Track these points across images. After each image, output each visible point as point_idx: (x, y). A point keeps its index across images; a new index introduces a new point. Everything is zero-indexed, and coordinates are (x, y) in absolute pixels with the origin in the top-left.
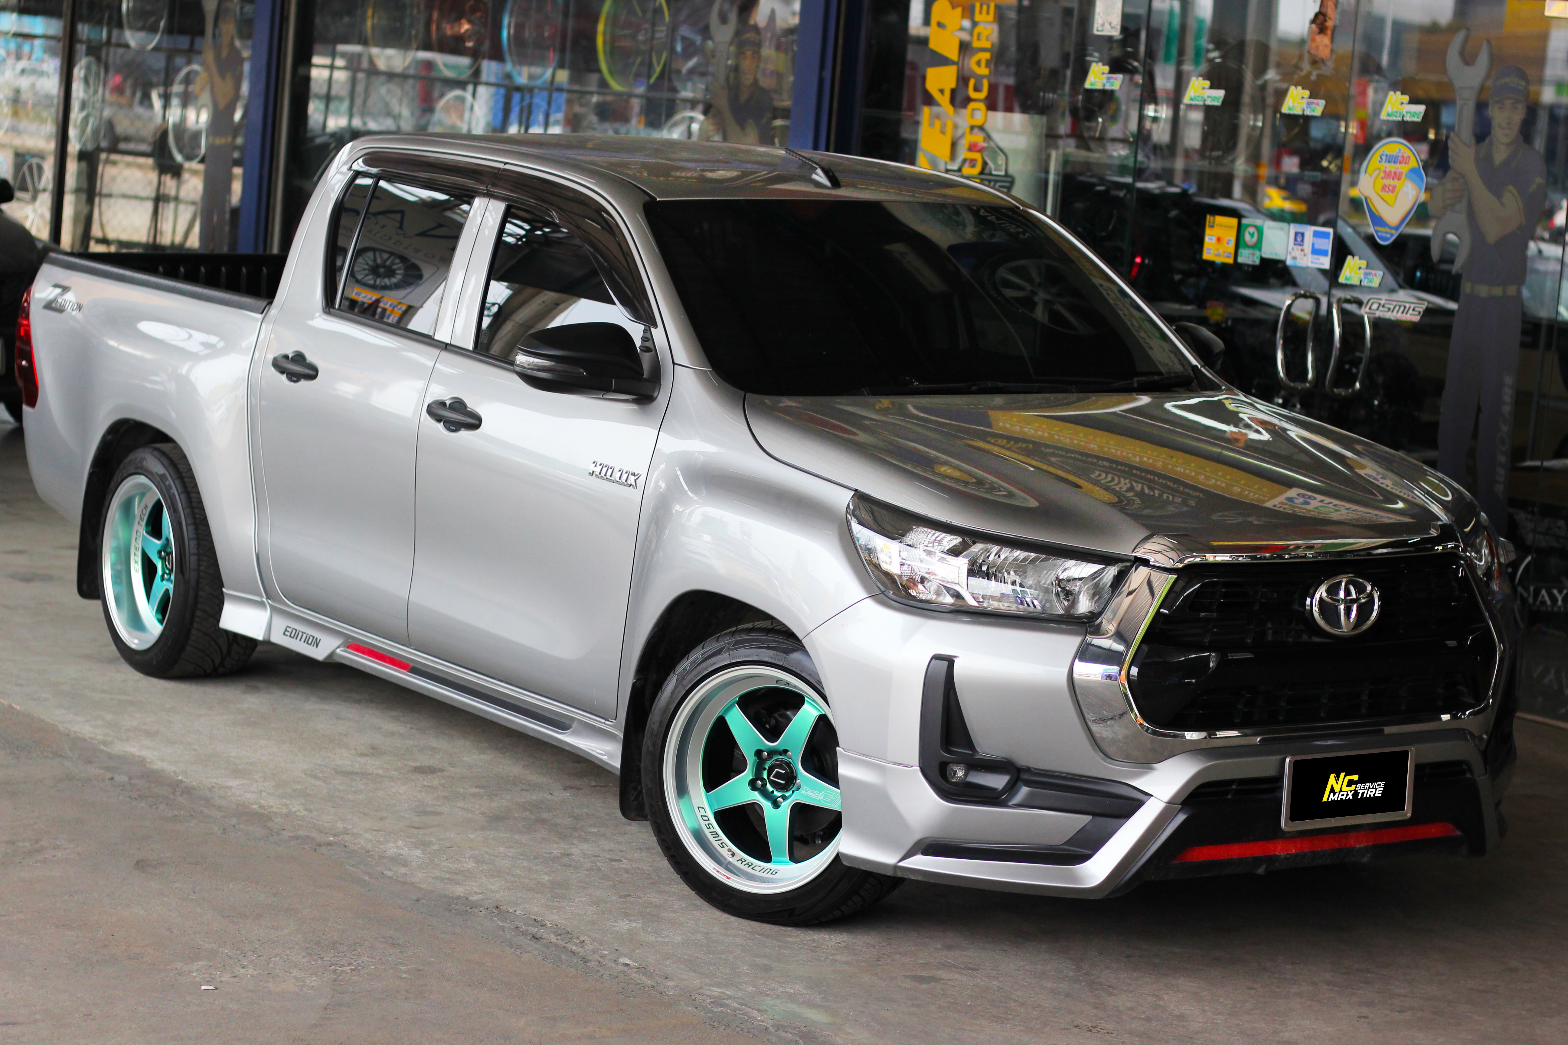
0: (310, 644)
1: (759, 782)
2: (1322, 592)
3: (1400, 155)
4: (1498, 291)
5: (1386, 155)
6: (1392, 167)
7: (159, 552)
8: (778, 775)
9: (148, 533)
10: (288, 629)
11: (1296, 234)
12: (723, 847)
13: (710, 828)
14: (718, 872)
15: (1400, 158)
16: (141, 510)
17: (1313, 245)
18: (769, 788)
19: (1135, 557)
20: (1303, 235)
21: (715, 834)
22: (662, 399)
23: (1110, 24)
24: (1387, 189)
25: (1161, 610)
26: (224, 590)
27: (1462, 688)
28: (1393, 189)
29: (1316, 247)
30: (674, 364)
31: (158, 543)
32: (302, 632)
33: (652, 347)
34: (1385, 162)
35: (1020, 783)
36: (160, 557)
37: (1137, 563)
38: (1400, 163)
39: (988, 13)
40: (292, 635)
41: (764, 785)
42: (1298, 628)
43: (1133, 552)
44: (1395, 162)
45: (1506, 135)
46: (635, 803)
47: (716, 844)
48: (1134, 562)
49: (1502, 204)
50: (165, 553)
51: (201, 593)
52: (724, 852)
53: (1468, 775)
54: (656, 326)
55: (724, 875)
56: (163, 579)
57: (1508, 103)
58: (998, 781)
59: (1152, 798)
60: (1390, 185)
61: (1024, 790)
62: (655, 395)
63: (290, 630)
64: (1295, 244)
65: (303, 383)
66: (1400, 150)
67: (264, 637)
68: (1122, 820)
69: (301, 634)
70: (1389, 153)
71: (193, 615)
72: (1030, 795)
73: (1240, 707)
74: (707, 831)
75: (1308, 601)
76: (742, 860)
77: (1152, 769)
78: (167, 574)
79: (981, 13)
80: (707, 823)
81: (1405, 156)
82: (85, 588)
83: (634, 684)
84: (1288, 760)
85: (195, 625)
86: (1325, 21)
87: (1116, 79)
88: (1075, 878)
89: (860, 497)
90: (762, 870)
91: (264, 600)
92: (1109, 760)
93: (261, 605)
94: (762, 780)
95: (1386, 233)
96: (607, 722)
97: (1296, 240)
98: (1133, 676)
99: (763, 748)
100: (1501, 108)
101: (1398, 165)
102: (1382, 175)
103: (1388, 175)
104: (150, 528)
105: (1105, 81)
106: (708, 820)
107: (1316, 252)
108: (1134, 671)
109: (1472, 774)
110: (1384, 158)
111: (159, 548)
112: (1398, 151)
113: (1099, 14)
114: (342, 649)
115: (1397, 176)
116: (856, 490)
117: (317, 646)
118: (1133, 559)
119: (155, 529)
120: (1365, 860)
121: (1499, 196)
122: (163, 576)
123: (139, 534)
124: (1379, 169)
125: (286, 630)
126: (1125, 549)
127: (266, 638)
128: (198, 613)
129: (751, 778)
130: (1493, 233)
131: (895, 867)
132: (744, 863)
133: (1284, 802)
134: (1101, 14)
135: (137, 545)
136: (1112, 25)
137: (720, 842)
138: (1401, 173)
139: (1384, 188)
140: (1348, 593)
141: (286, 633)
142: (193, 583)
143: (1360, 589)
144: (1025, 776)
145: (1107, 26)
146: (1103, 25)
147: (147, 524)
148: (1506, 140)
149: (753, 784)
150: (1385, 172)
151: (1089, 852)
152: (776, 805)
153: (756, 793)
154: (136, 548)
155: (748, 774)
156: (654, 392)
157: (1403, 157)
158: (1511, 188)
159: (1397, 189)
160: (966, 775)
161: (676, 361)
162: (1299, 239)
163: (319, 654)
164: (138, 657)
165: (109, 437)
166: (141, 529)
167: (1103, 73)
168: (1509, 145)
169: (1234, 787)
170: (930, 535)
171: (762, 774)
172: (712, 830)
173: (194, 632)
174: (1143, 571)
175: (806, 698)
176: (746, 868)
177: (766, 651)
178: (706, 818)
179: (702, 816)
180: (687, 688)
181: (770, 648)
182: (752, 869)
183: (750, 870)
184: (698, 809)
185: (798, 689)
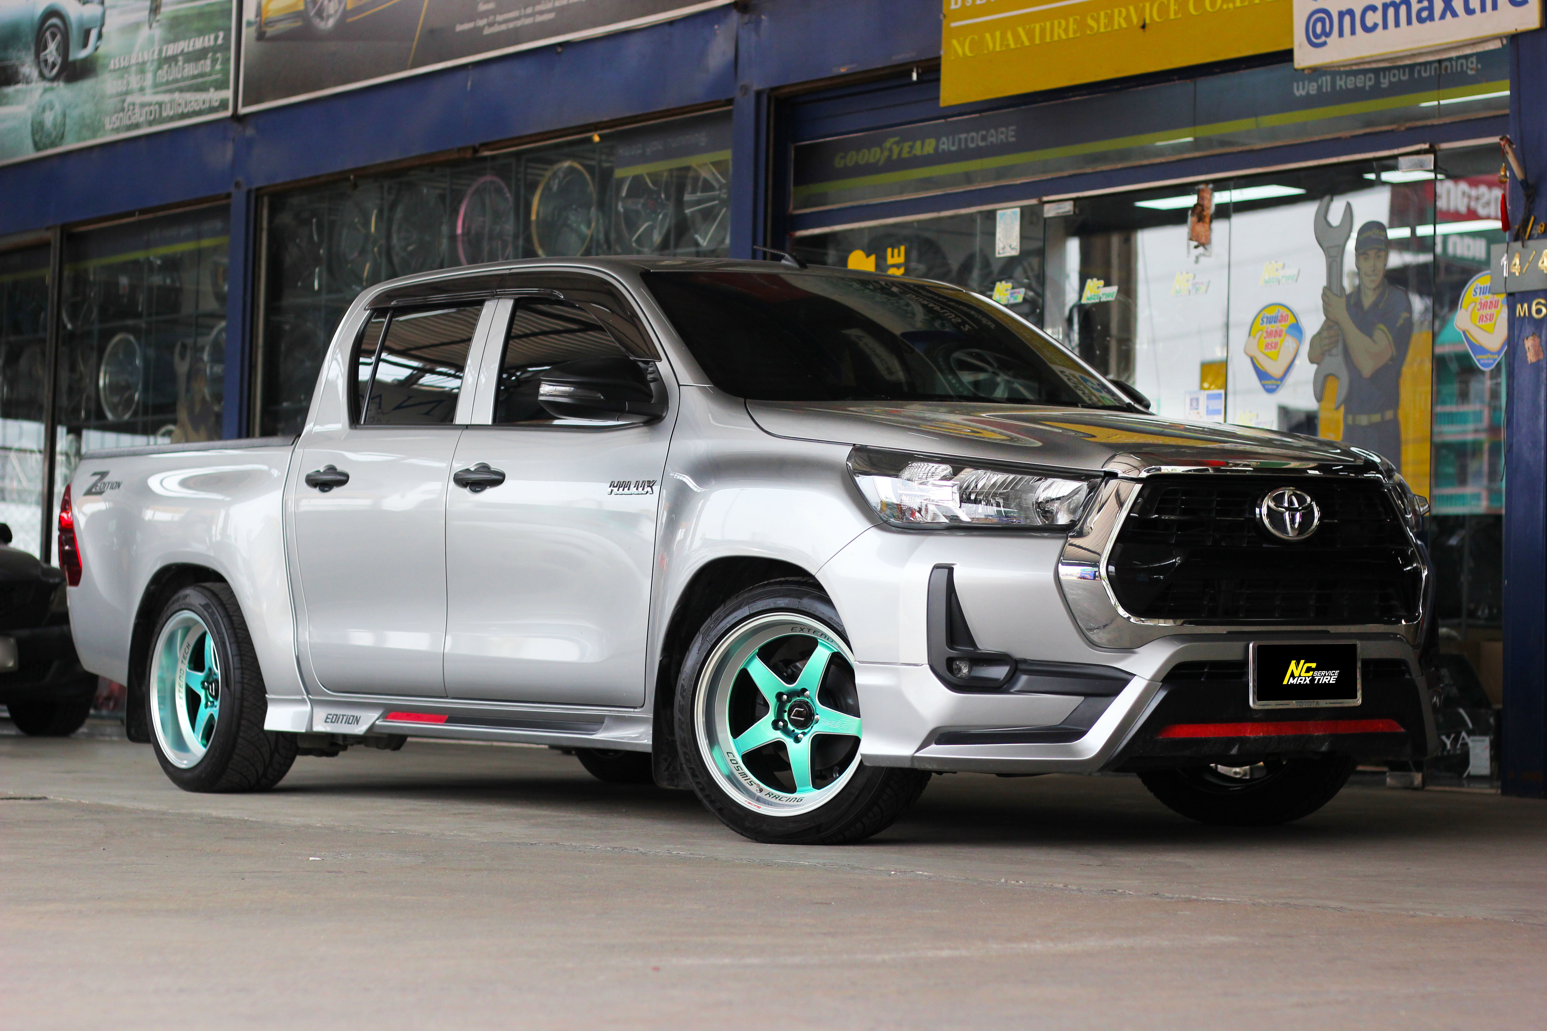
0: (351, 724)
1: (781, 723)
2: (1268, 503)
3: (1280, 315)
4: (1376, 418)
5: (1267, 318)
6: (1273, 327)
7: (203, 683)
8: (799, 714)
9: (190, 668)
10: (329, 716)
11: (1192, 400)
12: (752, 785)
13: (738, 770)
14: (750, 803)
15: (1279, 318)
16: (183, 652)
17: (1207, 407)
18: (791, 727)
19: (1105, 472)
20: (1197, 400)
21: (744, 775)
22: (669, 418)
23: (1010, 246)
24: (1270, 346)
25: (1131, 514)
26: (267, 696)
27: (1394, 602)
28: (1275, 346)
29: (1211, 408)
30: (679, 386)
31: (201, 675)
32: (343, 715)
33: (658, 377)
34: (1267, 323)
35: (1018, 673)
36: (203, 687)
37: (1107, 478)
38: (1280, 321)
39: (899, 255)
40: (333, 721)
41: (785, 725)
42: (1250, 535)
43: (1102, 468)
44: (1275, 322)
45: (1372, 281)
46: (666, 773)
47: (746, 783)
48: (1104, 478)
49: (1374, 342)
50: (209, 680)
51: (246, 704)
52: (753, 789)
53: (1407, 677)
54: (660, 359)
55: (754, 806)
56: (206, 706)
57: (1372, 253)
58: (1000, 672)
59: (1136, 677)
60: (1272, 343)
61: (1024, 678)
62: (664, 415)
63: (330, 717)
64: (1191, 409)
65: (336, 490)
66: (1279, 311)
67: (306, 729)
68: (1112, 698)
69: (341, 717)
70: (1269, 315)
71: (239, 724)
72: (1028, 682)
73: (1205, 603)
74: (736, 773)
75: (1257, 510)
76: (770, 795)
77: (1134, 653)
78: (211, 702)
79: (893, 256)
80: (736, 766)
81: (1284, 315)
82: (133, 731)
83: (661, 662)
84: (1251, 645)
85: (241, 734)
86: (1203, 210)
87: (1019, 293)
88: (1072, 752)
89: (859, 451)
90: (790, 800)
91: (305, 697)
92: (1097, 647)
93: (303, 701)
94: (784, 721)
95: (1272, 385)
96: (635, 710)
97: (1191, 405)
98: (1111, 572)
99: (783, 691)
100: (1366, 259)
101: (1278, 324)
102: (1265, 335)
103: (1270, 334)
104: (192, 666)
105: (1009, 296)
106: (737, 763)
107: (1210, 412)
108: (1112, 568)
109: (1410, 674)
110: (1265, 320)
111: (202, 679)
112: (1277, 311)
113: (999, 239)
114: (381, 720)
115: (1278, 333)
116: (854, 445)
117: (357, 723)
118: (1102, 474)
119: (197, 662)
120: (1324, 748)
121: (1370, 335)
122: (206, 704)
123: (182, 672)
124: (1262, 330)
125: (327, 718)
126: (1096, 465)
127: (309, 730)
128: (243, 722)
129: (773, 719)
130: (1367, 368)
131: (913, 758)
132: (772, 796)
133: (1251, 685)
134: (1002, 239)
135: (181, 683)
136: (1013, 246)
137: (748, 781)
138: (1281, 331)
139: (1267, 346)
140: (1291, 503)
141: (328, 720)
142: (238, 695)
143: (1301, 501)
144: (1022, 666)
145: (1008, 249)
146: (1004, 248)
147: (190, 662)
148: (1373, 286)
149: (775, 725)
150: (1267, 332)
151: (1084, 729)
152: (797, 740)
153: (779, 732)
154: (180, 686)
155: (771, 716)
156: (663, 413)
157: (1282, 316)
158: (1381, 326)
159: (1279, 343)
160: (969, 671)
161: (681, 384)
162: (1194, 404)
163: (360, 729)
164: (188, 775)
165: (152, 588)
166: (184, 666)
167: (1007, 290)
168: (1375, 289)
169: (1206, 670)
170: (923, 470)
171: (783, 716)
172: (741, 771)
173: (240, 740)
174: (1113, 483)
175: (819, 640)
176: (773, 800)
177: (781, 599)
178: (735, 762)
179: (731, 760)
180: (712, 643)
181: (785, 596)
182: (780, 800)
183: (777, 801)
184: (727, 753)
185: (812, 631)
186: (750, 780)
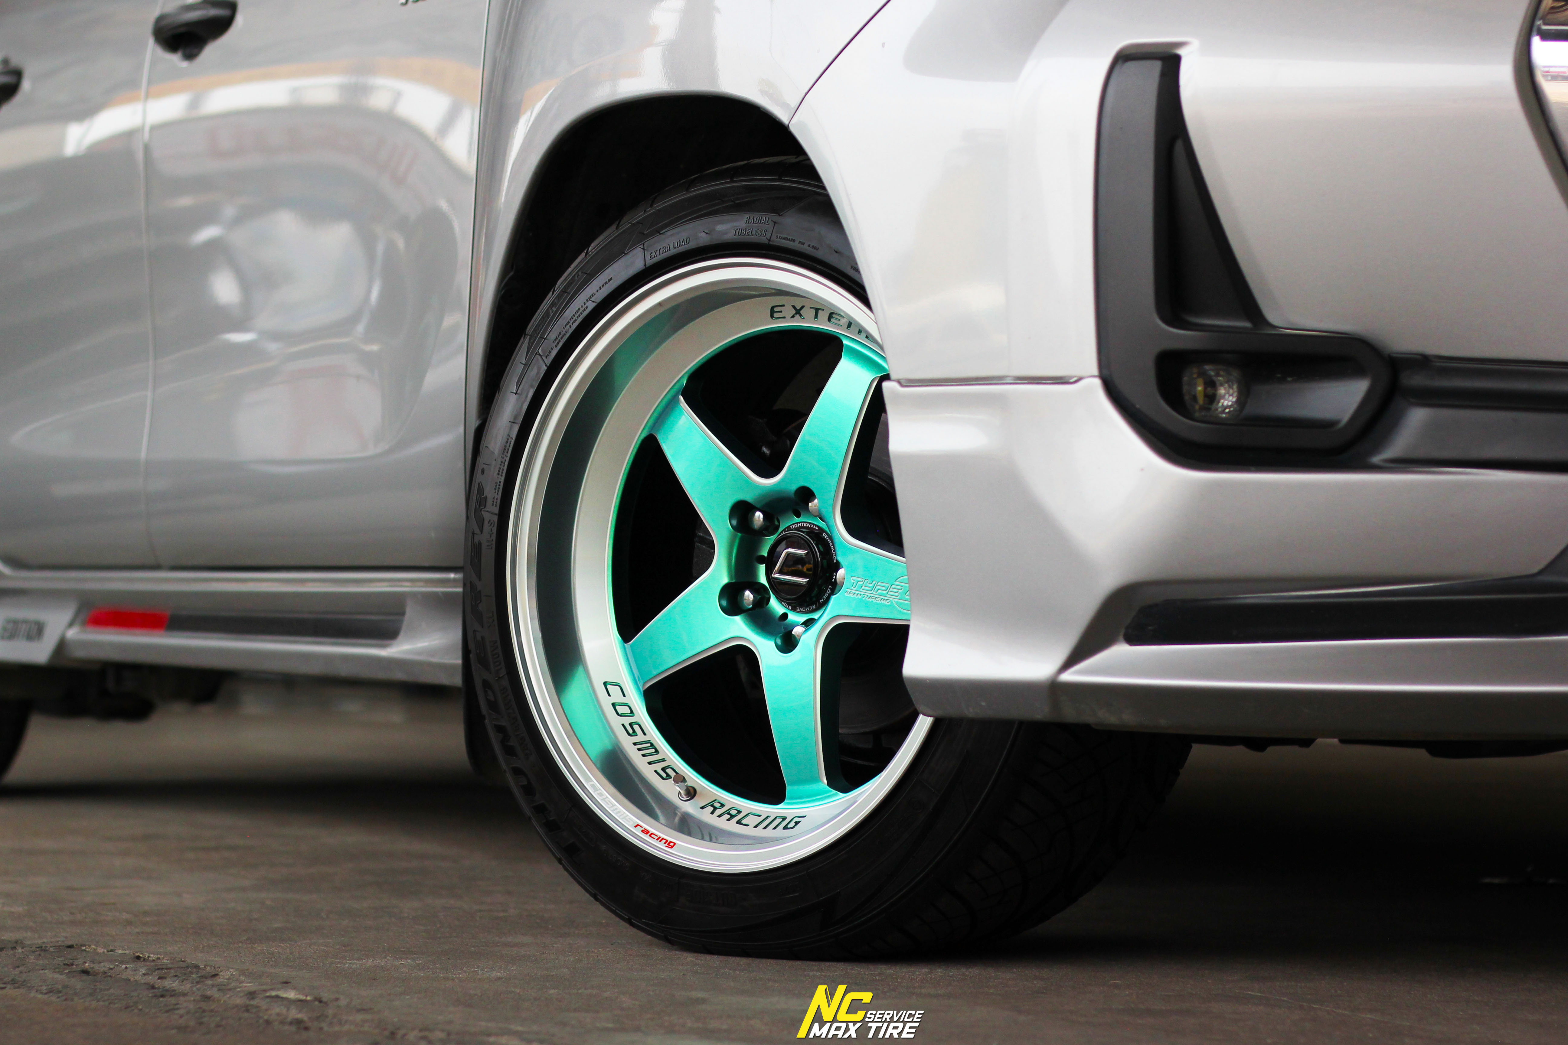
1: (748, 595)
8: (793, 565)
12: (669, 777)
13: (635, 734)
14: (646, 832)
18: (776, 606)
21: (648, 749)
35: (1397, 400)
41: (762, 602)
47: (649, 772)
52: (670, 790)
55: (660, 839)
58: (1338, 399)
74: (627, 743)
76: (714, 806)
80: (627, 721)
90: (765, 822)
94: (757, 589)
99: (749, 497)
106: (629, 711)
129: (725, 580)
131: (1057, 688)
132: (718, 812)
137: (658, 767)
144: (1412, 378)
149: (730, 601)
152: (788, 643)
153: (738, 620)
155: (717, 574)
160: (1244, 400)
163: (42, 651)
171: (754, 573)
172: (640, 737)
175: (845, 342)
176: (722, 823)
177: (726, 217)
178: (626, 710)
179: (614, 705)
180: (548, 361)
181: (738, 208)
182: (739, 822)
183: (732, 826)
184: (605, 684)
185: (823, 315)
186: (663, 764)
